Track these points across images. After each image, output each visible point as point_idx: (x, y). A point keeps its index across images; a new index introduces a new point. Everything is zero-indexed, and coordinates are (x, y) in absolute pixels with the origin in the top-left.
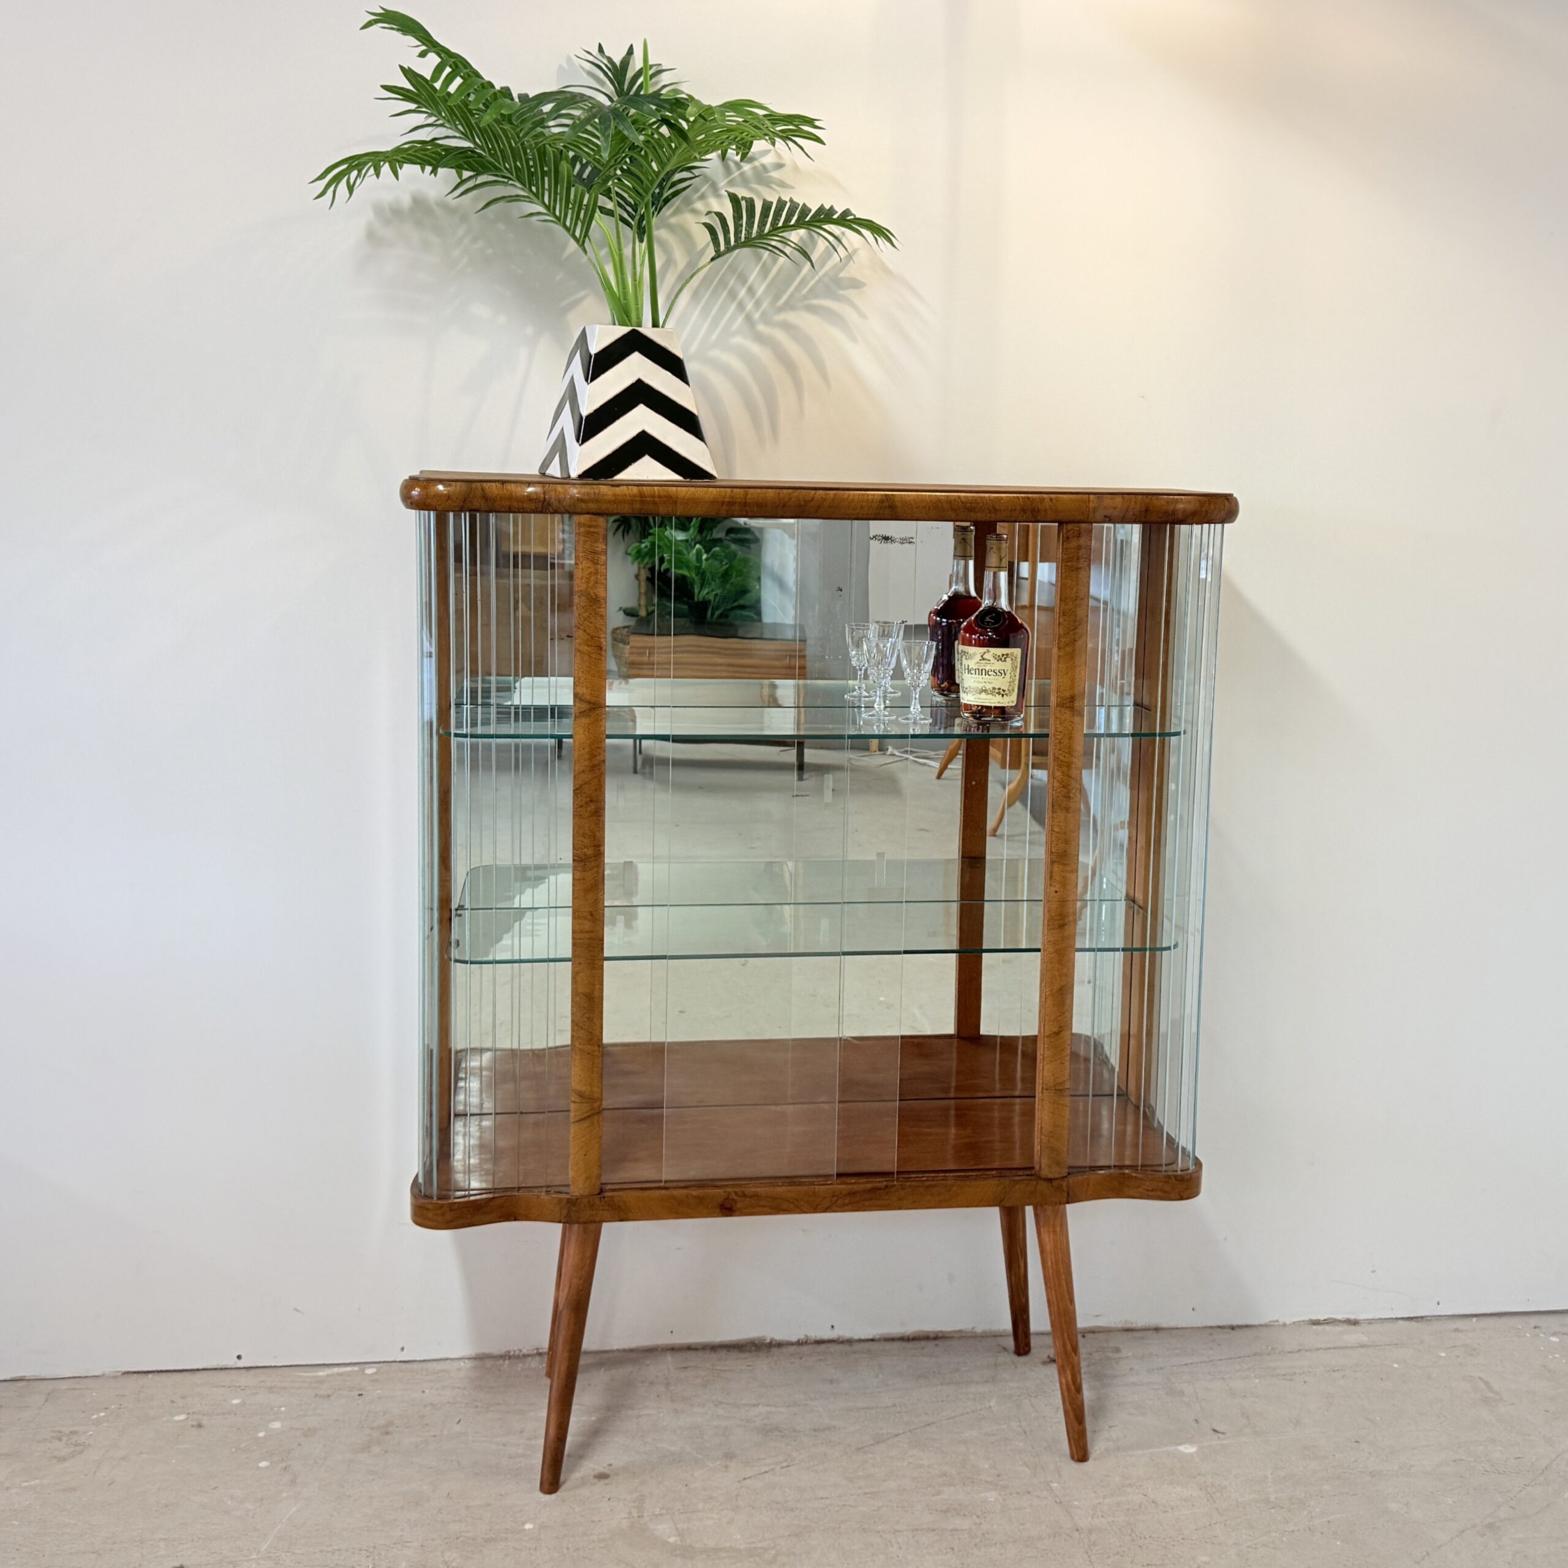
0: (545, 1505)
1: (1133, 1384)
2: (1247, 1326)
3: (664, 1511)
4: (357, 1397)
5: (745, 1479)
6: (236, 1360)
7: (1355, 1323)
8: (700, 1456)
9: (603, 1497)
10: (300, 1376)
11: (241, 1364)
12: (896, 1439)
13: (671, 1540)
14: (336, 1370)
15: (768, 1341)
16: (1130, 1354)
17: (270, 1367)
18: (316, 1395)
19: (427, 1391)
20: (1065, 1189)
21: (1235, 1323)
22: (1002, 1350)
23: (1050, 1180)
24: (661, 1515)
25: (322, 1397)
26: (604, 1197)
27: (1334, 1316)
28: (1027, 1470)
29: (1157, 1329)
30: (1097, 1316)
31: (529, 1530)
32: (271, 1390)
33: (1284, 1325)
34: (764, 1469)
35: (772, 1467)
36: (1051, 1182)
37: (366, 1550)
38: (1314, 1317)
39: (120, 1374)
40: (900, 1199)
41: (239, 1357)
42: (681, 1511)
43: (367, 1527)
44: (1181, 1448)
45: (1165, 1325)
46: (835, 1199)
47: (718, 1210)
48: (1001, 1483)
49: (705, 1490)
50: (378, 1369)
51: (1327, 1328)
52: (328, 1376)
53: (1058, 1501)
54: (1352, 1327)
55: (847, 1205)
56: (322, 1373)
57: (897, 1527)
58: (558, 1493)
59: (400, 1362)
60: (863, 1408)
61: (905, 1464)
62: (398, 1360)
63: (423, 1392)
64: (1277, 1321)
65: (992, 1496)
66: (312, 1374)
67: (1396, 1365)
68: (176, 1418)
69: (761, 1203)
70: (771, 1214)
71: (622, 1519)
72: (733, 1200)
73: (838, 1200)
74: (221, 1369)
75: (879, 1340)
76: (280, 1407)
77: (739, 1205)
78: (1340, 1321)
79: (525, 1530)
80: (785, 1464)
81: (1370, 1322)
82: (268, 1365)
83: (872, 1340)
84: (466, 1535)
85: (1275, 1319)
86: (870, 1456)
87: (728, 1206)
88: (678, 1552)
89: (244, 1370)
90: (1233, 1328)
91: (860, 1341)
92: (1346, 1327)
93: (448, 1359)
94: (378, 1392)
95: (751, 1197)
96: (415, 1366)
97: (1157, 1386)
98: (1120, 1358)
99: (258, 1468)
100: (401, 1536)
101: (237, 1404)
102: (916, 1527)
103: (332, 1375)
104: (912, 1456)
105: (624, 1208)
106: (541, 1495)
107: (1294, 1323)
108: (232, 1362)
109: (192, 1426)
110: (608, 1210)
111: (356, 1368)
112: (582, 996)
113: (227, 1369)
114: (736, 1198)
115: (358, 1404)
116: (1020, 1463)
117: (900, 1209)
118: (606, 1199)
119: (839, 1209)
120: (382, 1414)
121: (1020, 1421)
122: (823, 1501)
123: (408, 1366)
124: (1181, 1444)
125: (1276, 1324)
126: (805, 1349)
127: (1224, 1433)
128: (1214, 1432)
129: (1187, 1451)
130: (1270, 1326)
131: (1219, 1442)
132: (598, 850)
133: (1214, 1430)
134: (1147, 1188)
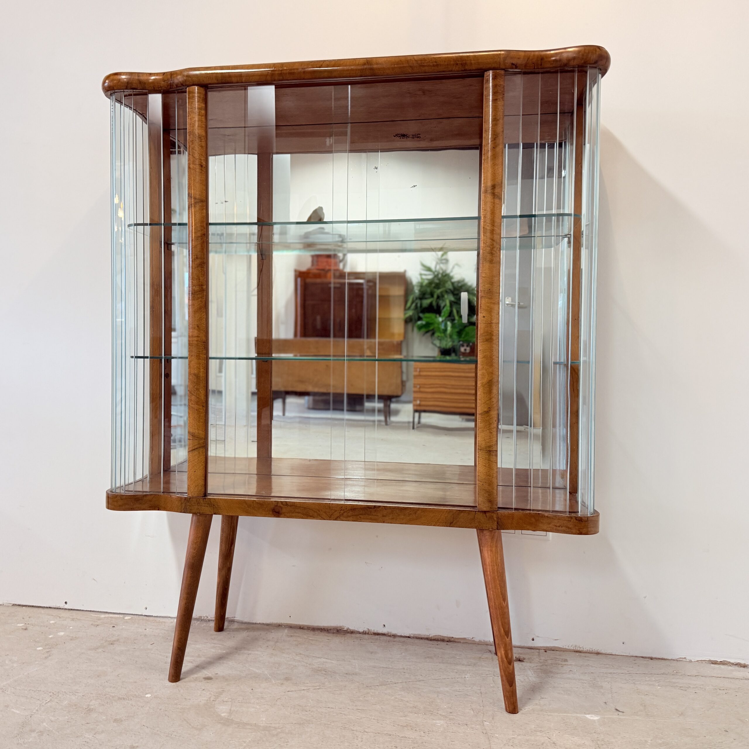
0: (166, 687)
1: (569, 678)
2: (662, 659)
3: (230, 700)
4: (112, 627)
5: (289, 691)
6: (65, 604)
7: (744, 666)
8: (270, 677)
9: (201, 688)
10: (92, 616)
11: (67, 606)
12: (395, 685)
13: (223, 715)
14: (111, 615)
15: (345, 629)
16: (573, 663)
17: (80, 610)
18: (92, 624)
19: (148, 629)
20: (495, 519)
21: (654, 656)
22: (489, 652)
23: (485, 512)
24: (227, 701)
25: (94, 625)
26: (205, 499)
27: (729, 661)
28: (472, 712)
29: (598, 653)
30: (556, 640)
31: (147, 697)
32: (73, 620)
33: (691, 661)
34: (303, 688)
35: (309, 688)
36: (485, 514)
37: (53, 693)
38: (713, 659)
39: (11, 605)
40: (383, 516)
42: (240, 701)
43: (64, 683)
44: (588, 716)
46: (342, 512)
47: (271, 513)
48: (451, 717)
49: (261, 693)
50: (132, 618)
51: (722, 667)
52: (105, 617)
53: (485, 732)
54: (742, 668)
55: (350, 517)
56: (103, 616)
57: (367, 730)
58: (177, 683)
59: (145, 616)
60: (383, 668)
61: (393, 698)
62: (144, 614)
63: (145, 629)
64: (685, 658)
65: (440, 723)
68: (18, 625)
69: (297, 510)
70: (302, 518)
71: (203, 700)
72: (280, 507)
73: (344, 513)
74: (57, 608)
75: (413, 638)
76: (71, 627)
77: (284, 510)
78: (733, 664)
79: (145, 697)
80: (318, 687)
82: (80, 609)
83: (409, 637)
84: (111, 694)
85: (683, 657)
86: (373, 691)
87: (277, 511)
88: (222, 721)
89: (68, 610)
90: (652, 659)
91: (401, 636)
92: (737, 668)
93: (170, 617)
94: (124, 627)
95: (290, 506)
96: (151, 618)
97: (585, 682)
98: (565, 665)
99: (36, 650)
100: (77, 689)
101: (52, 623)
102: (379, 732)
103: (108, 617)
104: (399, 695)
105: (216, 506)
106: (168, 682)
107: (698, 661)
108: (62, 605)
109: (22, 629)
110: (207, 506)
111: (121, 616)
112: (193, 375)
113: (60, 609)
114: (282, 505)
115: (109, 630)
116: (469, 708)
117: (384, 522)
118: (206, 500)
119: (344, 519)
120: (117, 636)
121: (481, 687)
122: (329, 709)
123: (147, 618)
124: (589, 714)
125: (684, 660)
126: (366, 636)
127: (623, 712)
128: (615, 711)
129: (592, 718)
130: (679, 660)
131: (618, 717)
132: (202, 288)
133: (617, 710)
134: (555, 524)
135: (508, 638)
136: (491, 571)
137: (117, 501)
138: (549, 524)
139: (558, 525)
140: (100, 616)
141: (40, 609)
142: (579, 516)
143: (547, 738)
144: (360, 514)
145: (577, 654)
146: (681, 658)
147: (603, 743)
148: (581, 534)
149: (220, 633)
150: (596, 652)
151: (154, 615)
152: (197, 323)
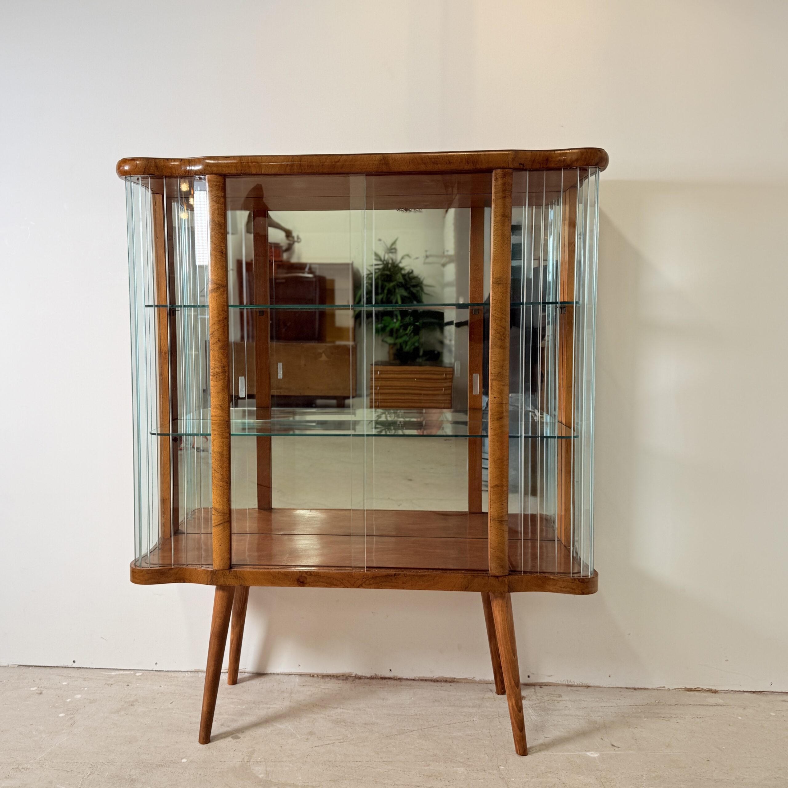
0: (199, 750)
1: (566, 715)
2: (645, 689)
3: (263, 760)
4: (126, 686)
5: (316, 747)
6: (73, 663)
7: (716, 692)
8: (294, 732)
9: (232, 749)
10: (102, 674)
11: (75, 665)
12: (412, 733)
13: (260, 776)
14: (122, 672)
15: (354, 675)
16: (567, 699)
17: (90, 668)
18: (106, 684)
19: (162, 686)
20: (507, 583)
21: (637, 687)
22: (490, 690)
23: (497, 577)
24: (260, 762)
25: (108, 685)
26: (231, 571)
27: (702, 687)
28: (487, 757)
29: (588, 687)
30: (549, 676)
31: (184, 762)
32: (85, 679)
33: (669, 690)
34: (328, 742)
35: (333, 742)
36: (498, 578)
37: (91, 764)
38: (688, 687)
39: (16, 666)
40: (403, 583)
41: (74, 662)
42: (273, 761)
43: (98, 752)
44: (588, 754)
45: (592, 685)
46: (364, 580)
47: (296, 583)
48: (469, 763)
49: (290, 750)
50: (143, 674)
51: (697, 693)
52: (116, 675)
53: (502, 777)
54: (713, 694)
55: (371, 584)
56: (113, 673)
58: (208, 744)
59: (155, 671)
60: (397, 715)
61: (413, 747)
62: (154, 670)
63: (160, 686)
64: (664, 687)
66: (109, 673)
67: (740, 718)
68: (32, 689)
69: (321, 580)
70: (326, 587)
71: (238, 761)
72: (305, 577)
73: (366, 581)
74: (65, 667)
75: (418, 680)
76: (85, 688)
77: (308, 580)
78: (705, 690)
79: (181, 762)
80: (342, 741)
81: (726, 692)
82: (89, 667)
83: (414, 680)
84: (148, 761)
85: (663, 686)
86: (394, 741)
87: (302, 580)
88: (261, 783)
89: (76, 669)
90: (635, 689)
91: (407, 679)
92: (709, 694)
93: (180, 671)
94: (138, 684)
95: (315, 576)
96: (162, 673)
97: (581, 717)
98: (560, 700)
99: (58, 717)
100: (113, 758)
101: (65, 685)
103: (119, 675)
104: (418, 743)
105: (242, 578)
106: (199, 744)
107: (675, 689)
108: (70, 664)
109: (37, 693)
110: (233, 578)
111: (132, 672)
113: (68, 667)
114: (306, 576)
115: (124, 689)
116: (484, 753)
117: (404, 589)
118: (232, 572)
119: (367, 586)
120: (134, 695)
121: (489, 730)
122: (357, 763)
123: (159, 673)
124: (589, 751)
125: (663, 689)
126: (374, 681)
127: (618, 747)
128: (612, 746)
129: (592, 756)
130: (659, 689)
131: (614, 752)
132: (224, 369)
133: (613, 745)
134: (560, 586)
135: (518, 688)
136: (502, 629)
137: (143, 576)
138: (555, 585)
139: (563, 586)
140: (111, 674)
141: (48, 669)
142: (582, 577)
143: (557, 779)
144: (382, 582)
145: (569, 688)
146: (660, 687)
147: (606, 780)
148: (583, 594)
149: (234, 686)
150: (585, 685)
151: (164, 670)
152: (221, 403)
